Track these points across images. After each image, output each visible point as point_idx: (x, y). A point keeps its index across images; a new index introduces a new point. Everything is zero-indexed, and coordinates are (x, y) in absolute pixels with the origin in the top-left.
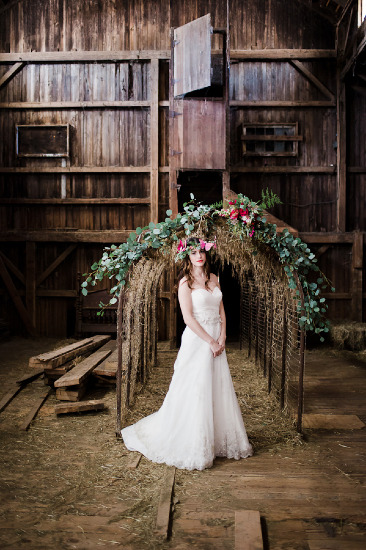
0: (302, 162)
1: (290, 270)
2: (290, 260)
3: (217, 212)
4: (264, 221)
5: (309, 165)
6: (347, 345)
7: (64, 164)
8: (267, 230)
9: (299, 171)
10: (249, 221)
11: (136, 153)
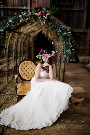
0: (74, 7)
1: (61, 37)
2: (61, 33)
3: (34, 14)
4: (52, 18)
5: (76, 8)
6: (83, 63)
7: (2, 6)
8: (53, 22)
9: (73, 10)
10: (46, 18)
11: (24, 3)
